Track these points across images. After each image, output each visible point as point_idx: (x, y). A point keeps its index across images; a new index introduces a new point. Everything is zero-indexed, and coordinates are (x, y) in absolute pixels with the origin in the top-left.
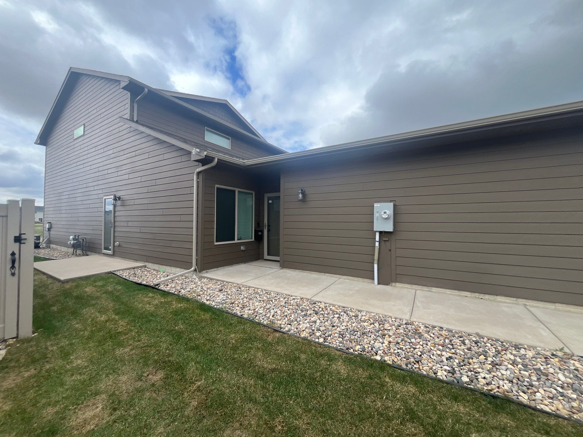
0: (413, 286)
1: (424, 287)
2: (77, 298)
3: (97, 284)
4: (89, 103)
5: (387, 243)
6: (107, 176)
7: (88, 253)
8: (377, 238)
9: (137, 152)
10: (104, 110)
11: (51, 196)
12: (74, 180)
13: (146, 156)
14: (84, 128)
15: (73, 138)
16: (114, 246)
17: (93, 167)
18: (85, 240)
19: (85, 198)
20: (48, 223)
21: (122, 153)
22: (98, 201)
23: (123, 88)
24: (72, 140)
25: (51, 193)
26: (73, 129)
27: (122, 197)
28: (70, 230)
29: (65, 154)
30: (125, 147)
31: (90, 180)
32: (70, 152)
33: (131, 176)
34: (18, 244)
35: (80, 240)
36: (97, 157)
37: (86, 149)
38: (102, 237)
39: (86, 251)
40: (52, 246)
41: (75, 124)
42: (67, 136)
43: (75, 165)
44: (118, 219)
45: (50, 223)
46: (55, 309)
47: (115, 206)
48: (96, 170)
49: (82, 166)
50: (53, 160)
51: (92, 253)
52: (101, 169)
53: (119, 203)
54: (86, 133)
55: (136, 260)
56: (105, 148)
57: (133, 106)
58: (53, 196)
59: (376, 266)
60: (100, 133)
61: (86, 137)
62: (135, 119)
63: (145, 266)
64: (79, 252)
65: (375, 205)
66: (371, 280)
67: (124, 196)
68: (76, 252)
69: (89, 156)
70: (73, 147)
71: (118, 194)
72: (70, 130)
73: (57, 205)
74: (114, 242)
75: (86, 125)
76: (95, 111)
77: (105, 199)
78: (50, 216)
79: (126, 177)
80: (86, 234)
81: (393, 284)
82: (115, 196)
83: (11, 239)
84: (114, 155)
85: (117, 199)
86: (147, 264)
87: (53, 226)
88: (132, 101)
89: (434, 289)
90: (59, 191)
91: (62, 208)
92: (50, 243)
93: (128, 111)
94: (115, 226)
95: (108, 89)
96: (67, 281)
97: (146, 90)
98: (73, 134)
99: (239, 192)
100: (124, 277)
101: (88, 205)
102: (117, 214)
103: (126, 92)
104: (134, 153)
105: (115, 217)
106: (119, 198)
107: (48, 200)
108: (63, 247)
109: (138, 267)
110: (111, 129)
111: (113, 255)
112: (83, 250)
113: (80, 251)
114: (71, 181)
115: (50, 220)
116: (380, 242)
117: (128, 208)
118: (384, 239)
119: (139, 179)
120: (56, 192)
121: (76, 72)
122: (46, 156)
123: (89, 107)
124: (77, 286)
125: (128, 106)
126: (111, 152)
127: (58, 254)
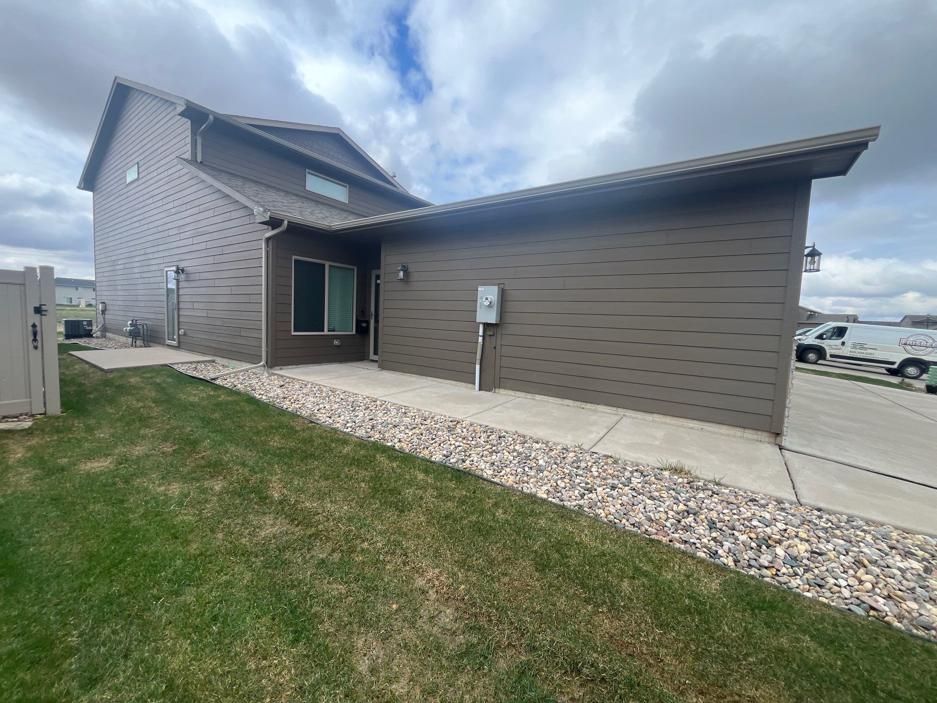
0: (517, 392)
1: (528, 394)
2: (118, 387)
3: (144, 375)
4: (142, 131)
5: (492, 337)
6: (168, 240)
7: (151, 344)
8: (481, 333)
9: (201, 207)
10: (160, 144)
11: (104, 265)
12: (131, 244)
13: (211, 213)
14: (138, 168)
15: (125, 182)
16: (179, 335)
17: (151, 226)
18: (145, 327)
19: (145, 269)
20: (102, 303)
21: (183, 208)
22: (159, 274)
23: (179, 115)
24: (124, 185)
25: (104, 260)
26: (124, 169)
27: (185, 269)
28: (128, 314)
29: (117, 206)
30: (186, 200)
31: (149, 244)
32: (123, 203)
33: (196, 240)
34: (38, 316)
35: (139, 326)
36: (155, 212)
37: (142, 199)
38: (164, 323)
39: (147, 342)
40: (108, 334)
41: (127, 161)
42: (118, 179)
43: (129, 222)
44: (182, 299)
45: (104, 303)
46: (92, 396)
47: (178, 281)
48: (155, 230)
49: (138, 224)
50: (103, 213)
51: (156, 345)
52: (160, 229)
53: (182, 277)
54: (141, 176)
55: (204, 354)
56: (164, 200)
57: (196, 140)
58: (107, 264)
59: (478, 367)
60: (157, 178)
61: (140, 182)
62: (199, 160)
63: (214, 361)
64: (139, 343)
65: (479, 289)
66: (471, 385)
67: (188, 268)
68: (135, 342)
69: (146, 209)
70: (125, 196)
71: (182, 265)
72: (121, 171)
73: (111, 278)
74: (179, 329)
75: (141, 163)
76: (150, 145)
77: (167, 272)
78: (103, 293)
79: (189, 241)
80: (147, 319)
81: (497, 391)
82: (178, 268)
83: (31, 311)
84: (174, 210)
85: (180, 271)
86: (216, 358)
87: (108, 307)
88: (194, 133)
89: (538, 397)
90: (114, 258)
91: (118, 283)
92: (106, 331)
93: (189, 147)
94: (179, 309)
95: (165, 113)
96: (111, 371)
97: (211, 117)
98: (126, 177)
99: (330, 266)
100: (181, 370)
101: (148, 279)
102: (181, 292)
103: (185, 120)
104: (198, 208)
105: (178, 296)
106: (183, 271)
107: (99, 270)
108: (121, 337)
109: (203, 362)
110: (170, 172)
111: (178, 347)
112: (144, 340)
113: (141, 341)
114: (125, 245)
115: (104, 299)
116: (484, 337)
117: (193, 284)
118: (489, 333)
119: (203, 246)
120: (109, 259)
121: (121, 84)
122: (94, 206)
123: (143, 137)
124: (122, 377)
125: (189, 140)
126: (171, 205)
127: (114, 344)
